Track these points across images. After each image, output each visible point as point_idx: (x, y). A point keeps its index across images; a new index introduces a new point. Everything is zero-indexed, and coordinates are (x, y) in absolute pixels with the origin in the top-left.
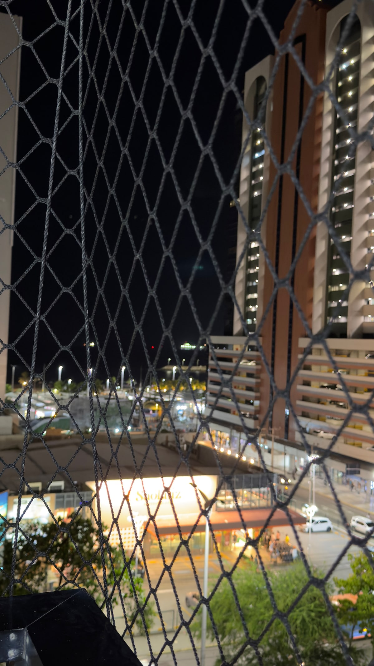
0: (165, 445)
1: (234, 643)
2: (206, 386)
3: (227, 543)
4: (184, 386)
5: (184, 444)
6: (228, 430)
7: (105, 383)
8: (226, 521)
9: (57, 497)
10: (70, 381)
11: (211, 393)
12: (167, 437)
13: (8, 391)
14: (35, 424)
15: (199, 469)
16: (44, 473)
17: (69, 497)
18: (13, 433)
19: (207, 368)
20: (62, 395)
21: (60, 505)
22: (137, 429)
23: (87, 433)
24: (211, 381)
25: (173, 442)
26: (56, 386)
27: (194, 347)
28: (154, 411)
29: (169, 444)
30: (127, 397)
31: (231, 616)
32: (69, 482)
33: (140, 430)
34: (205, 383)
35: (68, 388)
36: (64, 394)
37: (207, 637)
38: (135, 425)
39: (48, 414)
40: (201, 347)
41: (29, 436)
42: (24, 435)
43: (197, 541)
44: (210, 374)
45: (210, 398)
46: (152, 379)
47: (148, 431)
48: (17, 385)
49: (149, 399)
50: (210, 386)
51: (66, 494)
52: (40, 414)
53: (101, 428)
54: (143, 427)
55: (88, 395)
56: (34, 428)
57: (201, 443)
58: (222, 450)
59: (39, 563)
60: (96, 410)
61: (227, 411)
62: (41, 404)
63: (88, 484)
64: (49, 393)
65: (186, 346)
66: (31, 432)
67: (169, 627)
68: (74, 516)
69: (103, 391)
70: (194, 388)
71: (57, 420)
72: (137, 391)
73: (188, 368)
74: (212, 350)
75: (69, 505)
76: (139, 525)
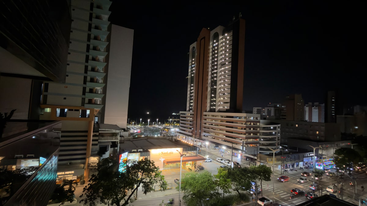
0: (169, 140)
1: (188, 192)
3: (185, 165)
4: (173, 124)
5: (174, 139)
6: (185, 136)
7: (153, 123)
8: (185, 160)
9: (141, 154)
10: (143, 123)
12: (169, 138)
13: (127, 125)
16: (137, 147)
18: (129, 136)
21: (141, 156)
23: (148, 136)
25: (171, 139)
26: (140, 124)
27: (176, 114)
28: (165, 131)
30: (158, 127)
31: (187, 185)
32: (143, 150)
36: (142, 126)
37: (181, 190)
38: (161, 134)
39: (138, 131)
40: (178, 114)
41: (133, 137)
42: (131, 137)
43: (177, 165)
44: (180, 121)
45: (180, 127)
46: (165, 122)
47: (164, 136)
48: (130, 124)
49: (164, 127)
50: (180, 124)
51: (143, 153)
52: (136, 131)
53: (152, 135)
54: (162, 135)
55: (148, 126)
56: (134, 135)
57: (178, 139)
58: (184, 141)
59: (136, 172)
60: (150, 130)
61: (184, 131)
62: (136, 129)
63: (149, 150)
64: (138, 126)
65: (174, 114)
66: (133, 136)
67: (170, 188)
68: (146, 159)
69: (152, 125)
70: (176, 125)
71: (140, 133)
72: (161, 126)
73: (174, 119)
74: (181, 115)
75: (144, 156)
76: (163, 161)
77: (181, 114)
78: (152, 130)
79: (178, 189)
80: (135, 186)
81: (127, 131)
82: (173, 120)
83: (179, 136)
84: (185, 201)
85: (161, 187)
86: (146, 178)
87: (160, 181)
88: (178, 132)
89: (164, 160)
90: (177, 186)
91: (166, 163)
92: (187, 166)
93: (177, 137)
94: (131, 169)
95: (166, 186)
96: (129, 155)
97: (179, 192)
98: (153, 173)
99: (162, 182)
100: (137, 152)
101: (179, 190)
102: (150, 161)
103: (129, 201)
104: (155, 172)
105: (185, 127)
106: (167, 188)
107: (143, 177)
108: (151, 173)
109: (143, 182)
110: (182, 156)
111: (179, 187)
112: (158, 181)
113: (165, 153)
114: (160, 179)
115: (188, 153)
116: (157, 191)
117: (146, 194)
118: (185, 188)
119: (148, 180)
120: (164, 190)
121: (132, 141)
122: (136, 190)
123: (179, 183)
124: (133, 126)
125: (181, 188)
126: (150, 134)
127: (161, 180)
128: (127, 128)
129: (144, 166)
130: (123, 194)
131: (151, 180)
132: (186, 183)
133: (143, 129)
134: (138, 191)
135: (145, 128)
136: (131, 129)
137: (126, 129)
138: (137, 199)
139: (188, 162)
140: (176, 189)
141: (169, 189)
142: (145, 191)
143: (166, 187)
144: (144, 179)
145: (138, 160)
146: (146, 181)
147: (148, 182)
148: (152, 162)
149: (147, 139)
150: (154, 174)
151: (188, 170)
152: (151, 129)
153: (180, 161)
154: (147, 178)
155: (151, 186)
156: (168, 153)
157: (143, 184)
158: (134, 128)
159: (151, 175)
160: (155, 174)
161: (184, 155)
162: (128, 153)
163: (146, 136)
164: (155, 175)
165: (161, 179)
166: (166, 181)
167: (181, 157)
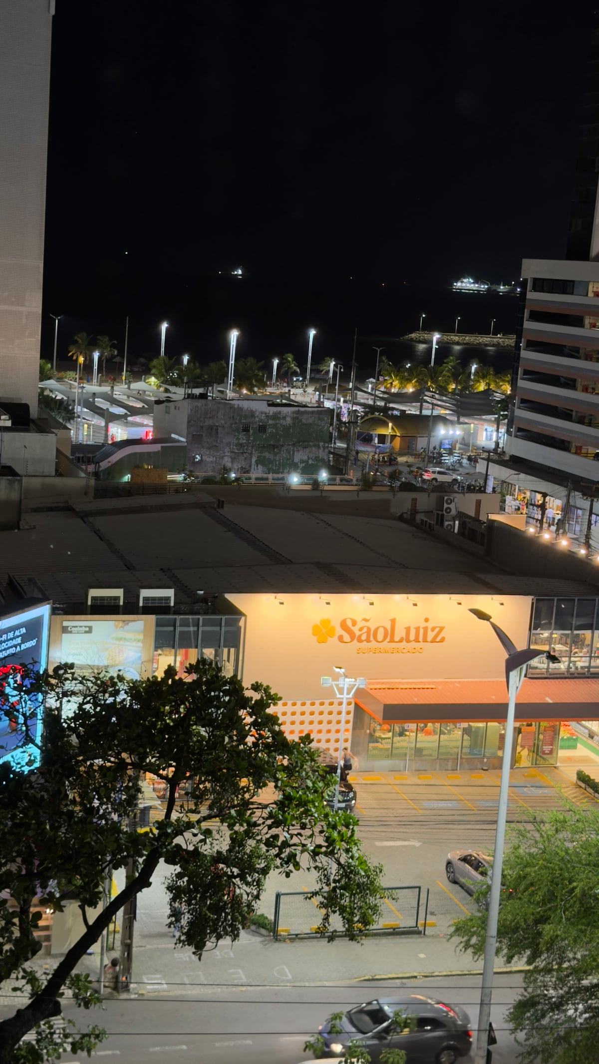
0: (408, 519)
1: (560, 969)
2: (513, 384)
3: (547, 748)
4: (457, 382)
5: (454, 519)
6: (562, 491)
7: (269, 367)
8: (550, 701)
9: (158, 624)
10: (186, 359)
11: (523, 401)
12: (414, 501)
13: (44, 376)
14: (108, 455)
15: (489, 578)
16: (129, 567)
17: (185, 624)
18: (58, 474)
19: (519, 338)
20: (167, 391)
21: (163, 640)
22: (341, 480)
23: (225, 481)
24: (526, 372)
25: (428, 513)
26: (153, 371)
27: (484, 287)
28: (382, 438)
29: (419, 517)
30: (320, 404)
31: (554, 909)
32: (182, 590)
33: (348, 482)
34: (509, 378)
35: (180, 377)
36: (172, 389)
37: (498, 951)
38: (336, 470)
39: (138, 433)
40: (502, 288)
41: (92, 482)
42: (81, 479)
43: (476, 739)
44: (525, 354)
45: (521, 413)
46: (384, 362)
47: (367, 484)
48: (66, 363)
49: (371, 409)
50: (521, 383)
51: (179, 618)
52: (118, 432)
53: (257, 473)
54: (353, 475)
55: (230, 394)
56: (104, 465)
57: (493, 517)
58: (546, 536)
59: (122, 766)
60: (246, 430)
61: (561, 445)
62: (120, 411)
63: (231, 597)
64: (137, 386)
65: (467, 284)
66: (96, 474)
67: (407, 922)
68: (201, 666)
69: (264, 385)
70: (482, 387)
71: (157, 447)
72: (344, 390)
73: (468, 338)
74: (531, 295)
75: (186, 642)
76: (346, 697)
77: (541, 285)
78: (262, 429)
79: (474, 940)
80: (118, 881)
81: (42, 426)
82: (459, 341)
83: (504, 488)
84: (535, 1041)
85: (331, 902)
86: (204, 825)
87: (323, 860)
88: (497, 456)
89: (360, 693)
90: (467, 909)
91: (380, 716)
92: (569, 759)
93: (489, 500)
94: (74, 739)
95: (372, 900)
96: (65, 630)
97: (481, 963)
98: (260, 784)
99: (334, 868)
100: (130, 608)
101: (479, 949)
102: (235, 685)
103: (67, 993)
104: (276, 780)
105: (566, 415)
106: (380, 923)
107: (174, 816)
108: (244, 782)
109: (175, 856)
110: (517, 660)
111: (484, 922)
112: (304, 859)
113: (371, 635)
114: (320, 840)
115: (577, 642)
116: (296, 938)
117: (199, 947)
118: (539, 934)
119: (221, 842)
120: (351, 934)
121: (84, 516)
122: (120, 913)
123: (489, 888)
124: (92, 387)
125: (501, 934)
126: (243, 464)
127: (330, 854)
128: (46, 401)
129: (183, 724)
130: (17, 934)
131: (242, 844)
132: (551, 897)
133: (182, 416)
134: (136, 925)
135: (200, 403)
136: (78, 409)
137: (34, 411)
138: (126, 988)
139: (573, 724)
140: (456, 939)
141: (394, 932)
142: (191, 924)
143: (375, 909)
144: (188, 835)
145: (133, 674)
146: (206, 849)
147: (219, 858)
148: (256, 696)
149: (221, 505)
150: (268, 795)
151: (570, 792)
152: (252, 414)
153: (506, 706)
154: (213, 824)
155: (242, 890)
156: (400, 633)
157: (178, 869)
158: (100, 403)
159: (246, 804)
160: (278, 796)
161: (537, 653)
162: (54, 611)
163: (207, 481)
164: (282, 805)
165: (330, 841)
166: (373, 862)
167: (514, 674)
